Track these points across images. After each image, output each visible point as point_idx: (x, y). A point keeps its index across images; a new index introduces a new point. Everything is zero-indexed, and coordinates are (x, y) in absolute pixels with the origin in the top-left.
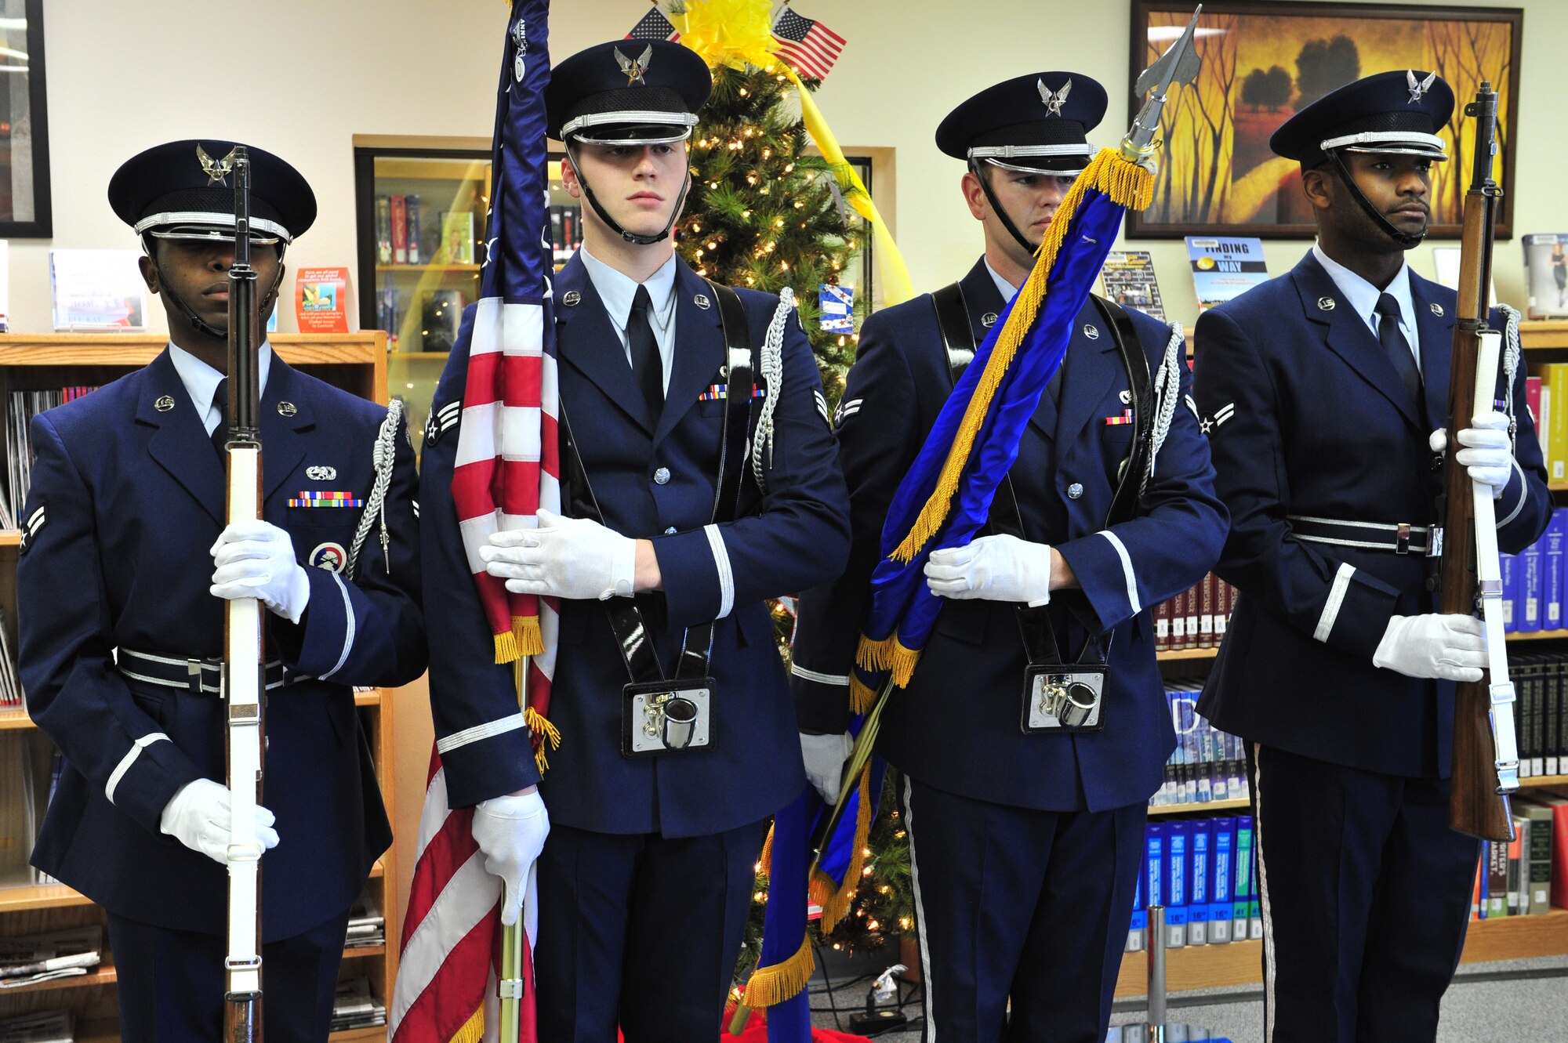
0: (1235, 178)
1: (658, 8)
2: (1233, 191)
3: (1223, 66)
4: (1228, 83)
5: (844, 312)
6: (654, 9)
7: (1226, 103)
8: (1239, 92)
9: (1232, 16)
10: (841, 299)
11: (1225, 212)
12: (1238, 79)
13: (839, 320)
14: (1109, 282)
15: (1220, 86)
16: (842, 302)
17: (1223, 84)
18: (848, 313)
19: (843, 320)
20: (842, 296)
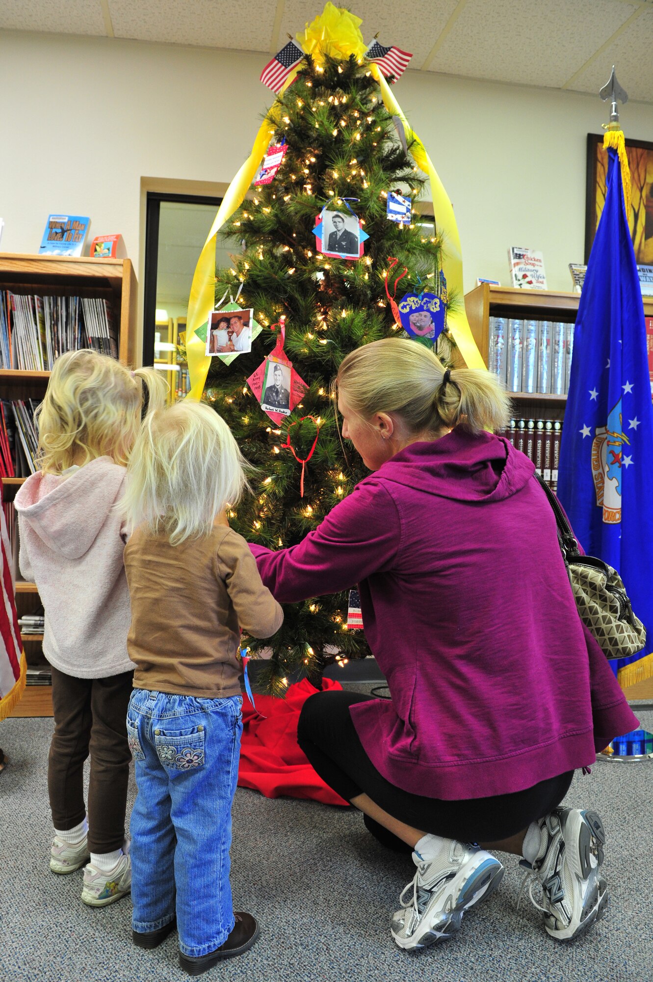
0: (646, 238)
1: (293, 42)
2: (645, 245)
3: (639, 176)
4: (642, 185)
5: (404, 211)
6: (291, 42)
7: (641, 197)
8: (648, 191)
9: (644, 150)
10: (403, 203)
11: (641, 256)
12: (648, 184)
13: (401, 216)
14: (577, 279)
15: (638, 186)
16: (403, 205)
17: (639, 185)
18: (407, 212)
19: (404, 216)
20: (404, 202)
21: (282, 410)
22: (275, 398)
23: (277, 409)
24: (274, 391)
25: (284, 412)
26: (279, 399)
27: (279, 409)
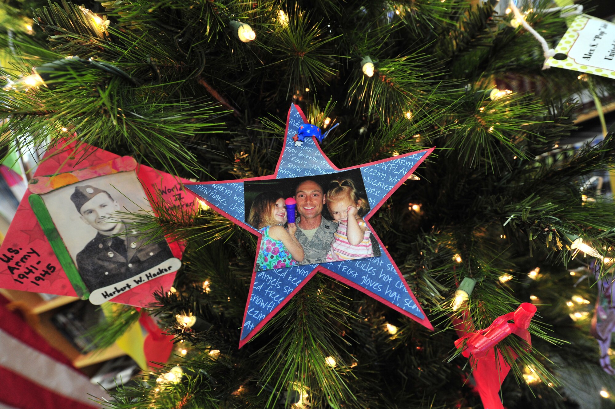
21: (154, 270)
22: (121, 259)
23: (137, 278)
24: (107, 249)
25: (161, 271)
26: (131, 255)
27: (143, 275)
